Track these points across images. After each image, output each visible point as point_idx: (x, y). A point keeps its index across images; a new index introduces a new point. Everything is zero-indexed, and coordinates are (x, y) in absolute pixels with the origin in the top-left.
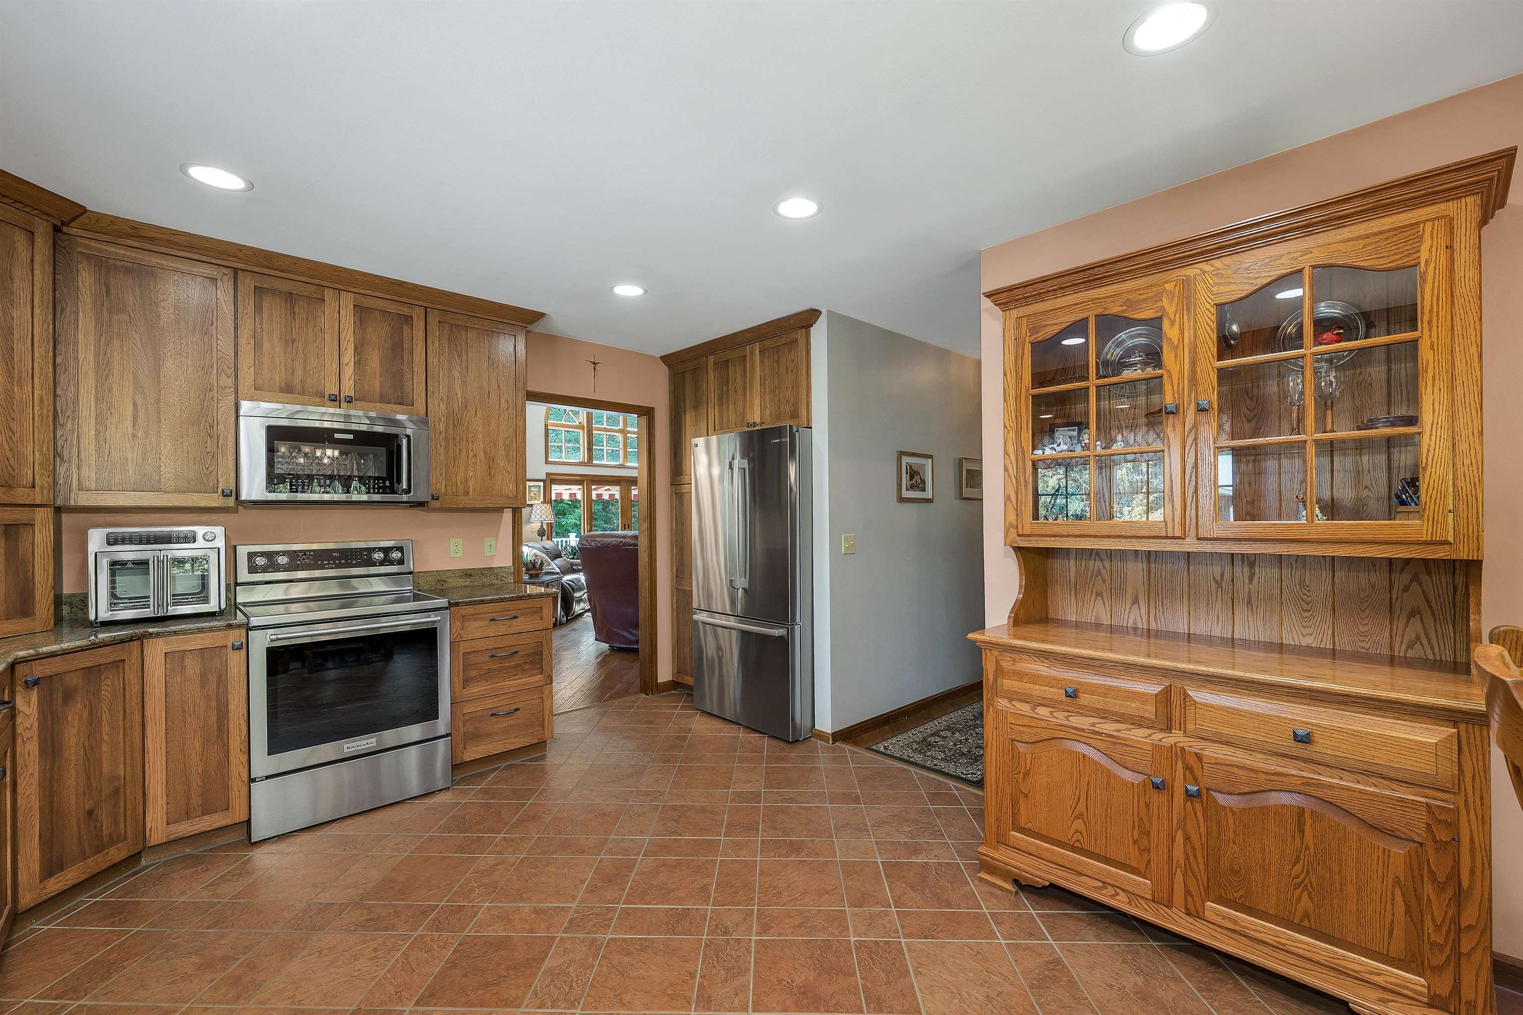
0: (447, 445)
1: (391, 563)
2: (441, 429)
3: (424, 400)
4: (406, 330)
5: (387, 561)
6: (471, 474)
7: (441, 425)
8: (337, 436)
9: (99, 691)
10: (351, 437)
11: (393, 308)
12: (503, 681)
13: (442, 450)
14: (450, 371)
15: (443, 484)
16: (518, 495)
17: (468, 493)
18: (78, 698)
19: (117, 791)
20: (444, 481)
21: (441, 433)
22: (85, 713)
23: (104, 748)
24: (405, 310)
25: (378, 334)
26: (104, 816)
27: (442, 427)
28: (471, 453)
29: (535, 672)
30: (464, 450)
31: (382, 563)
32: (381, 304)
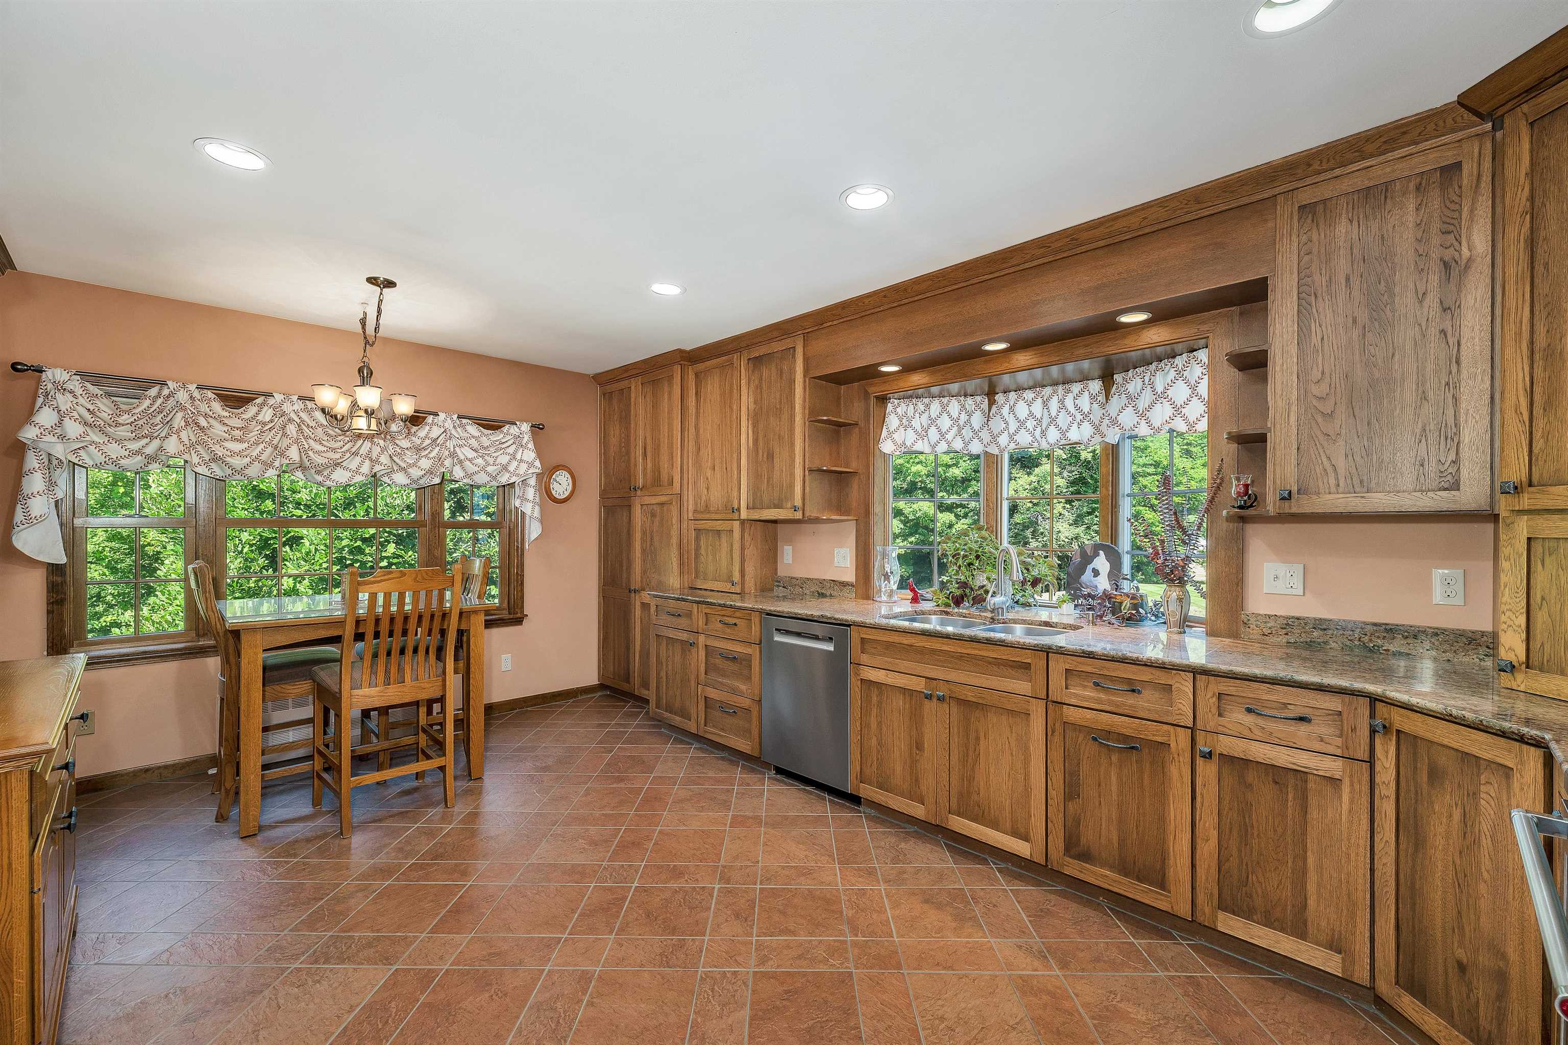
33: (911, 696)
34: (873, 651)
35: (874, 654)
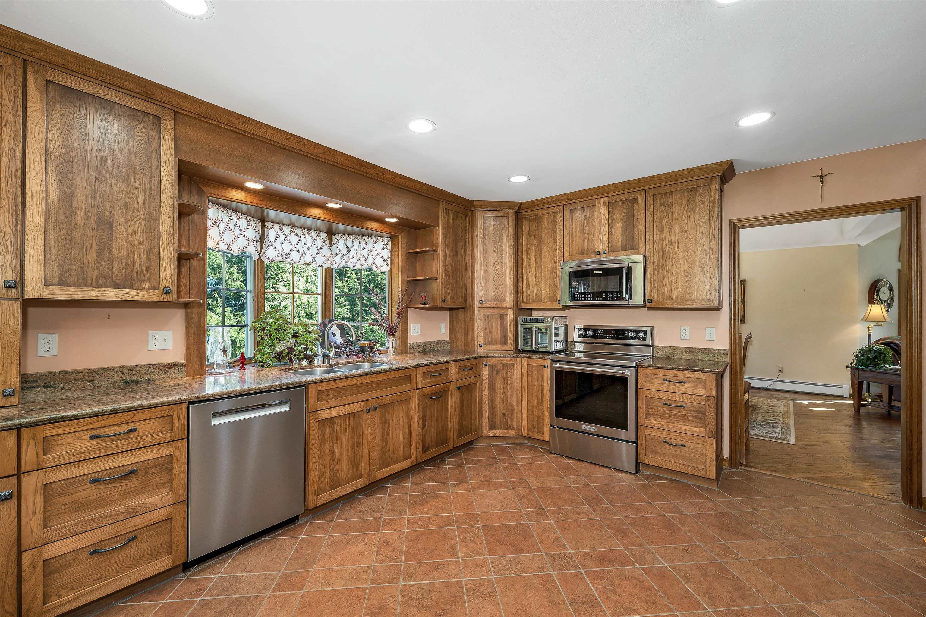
0: (659, 269)
1: (639, 339)
2: (655, 260)
3: (644, 245)
4: (635, 207)
5: (636, 338)
6: (675, 285)
7: (655, 257)
8: (596, 272)
9: (507, 373)
10: (601, 272)
11: (627, 197)
12: (674, 423)
13: (656, 272)
14: (661, 223)
15: (656, 293)
16: (711, 298)
17: (672, 298)
18: (501, 373)
19: (512, 410)
20: (657, 291)
21: (654, 262)
22: (503, 379)
23: (508, 393)
24: (634, 196)
25: (619, 214)
26: (508, 416)
27: (655, 258)
28: (675, 272)
29: (699, 425)
30: (670, 271)
31: (634, 339)
32: (621, 197)
33: (353, 416)
34: (326, 397)
35: (327, 400)
